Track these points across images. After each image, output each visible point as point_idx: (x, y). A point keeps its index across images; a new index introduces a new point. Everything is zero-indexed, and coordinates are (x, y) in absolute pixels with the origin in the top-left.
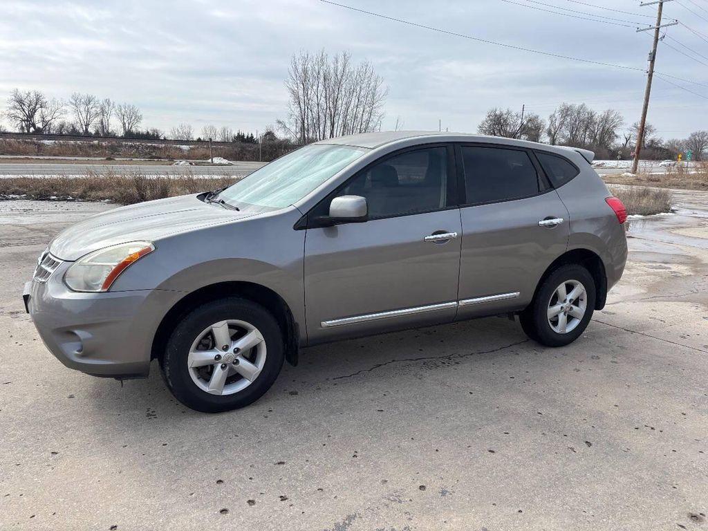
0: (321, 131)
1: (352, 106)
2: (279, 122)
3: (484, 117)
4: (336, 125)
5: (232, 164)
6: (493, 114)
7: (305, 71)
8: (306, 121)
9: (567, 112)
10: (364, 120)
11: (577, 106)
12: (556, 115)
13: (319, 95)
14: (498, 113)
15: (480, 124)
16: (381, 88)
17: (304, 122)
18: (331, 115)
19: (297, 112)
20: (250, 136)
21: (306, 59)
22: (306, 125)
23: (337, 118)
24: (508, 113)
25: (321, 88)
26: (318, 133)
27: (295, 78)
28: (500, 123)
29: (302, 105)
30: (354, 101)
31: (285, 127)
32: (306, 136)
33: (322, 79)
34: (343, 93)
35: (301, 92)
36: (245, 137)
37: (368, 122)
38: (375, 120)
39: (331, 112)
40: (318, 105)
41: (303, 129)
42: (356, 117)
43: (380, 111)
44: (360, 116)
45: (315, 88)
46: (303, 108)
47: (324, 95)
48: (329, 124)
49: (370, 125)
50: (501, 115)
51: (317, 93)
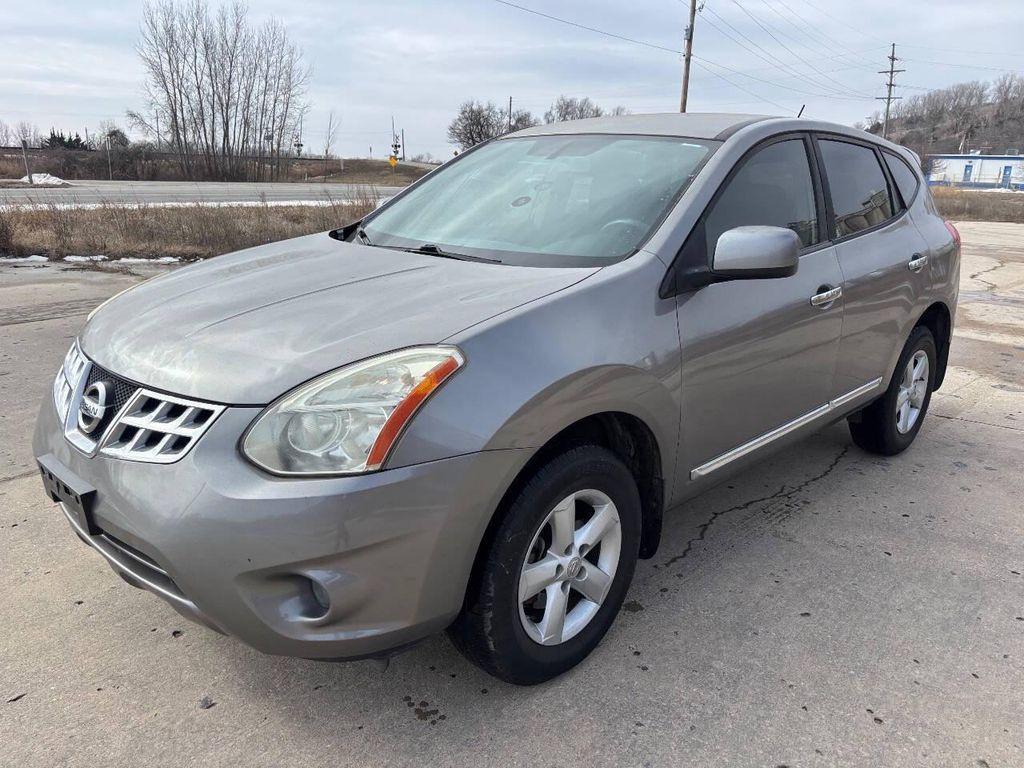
0: (208, 129)
1: (255, 92)
2: (132, 115)
3: (457, 115)
4: (232, 122)
5: (67, 186)
6: (468, 109)
7: (170, 32)
8: (179, 114)
9: (567, 108)
10: (278, 112)
11: (579, 101)
12: (554, 112)
13: (199, 73)
14: (475, 107)
15: (451, 123)
16: (301, 64)
17: (175, 115)
18: (222, 105)
19: (162, 98)
20: (74, 138)
21: (169, 13)
22: (179, 120)
23: (232, 111)
24: (490, 108)
25: (201, 59)
26: (202, 134)
27: (153, 42)
28: (478, 123)
29: (170, 86)
30: (259, 85)
31: (142, 122)
32: (182, 137)
33: (201, 47)
34: (240, 69)
35: (166, 66)
36: (66, 140)
37: (284, 116)
38: (296, 114)
39: (220, 98)
40: (198, 88)
41: (175, 127)
42: (264, 111)
43: (301, 101)
44: (270, 108)
45: (190, 59)
46: (171, 92)
47: (207, 71)
48: (219, 119)
49: (289, 121)
50: (480, 112)
51: (194, 69)
